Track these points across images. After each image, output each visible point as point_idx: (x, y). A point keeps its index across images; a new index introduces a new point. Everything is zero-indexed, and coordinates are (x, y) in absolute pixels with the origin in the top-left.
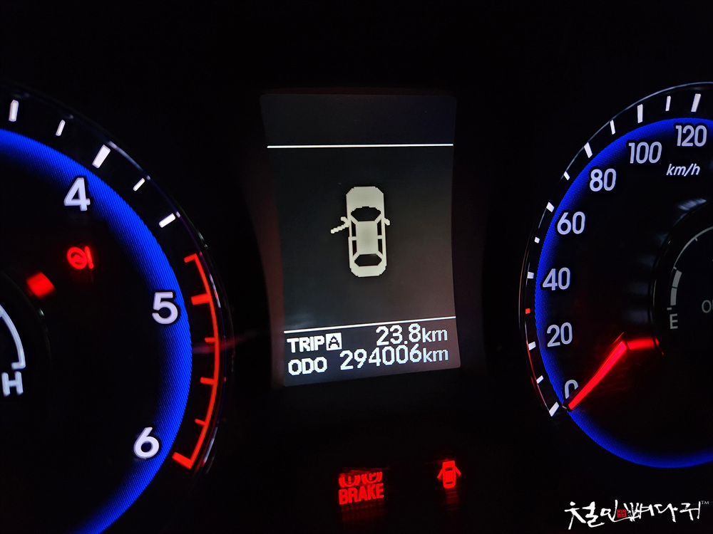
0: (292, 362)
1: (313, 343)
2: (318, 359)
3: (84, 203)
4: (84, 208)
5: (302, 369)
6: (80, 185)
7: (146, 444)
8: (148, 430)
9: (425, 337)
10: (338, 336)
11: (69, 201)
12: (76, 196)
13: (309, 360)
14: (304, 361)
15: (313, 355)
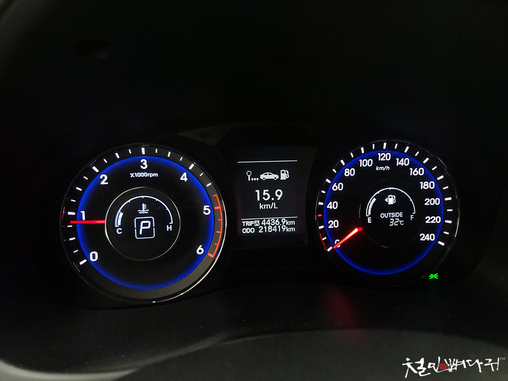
0: (244, 229)
1: (251, 223)
5: (247, 231)
6: (185, 174)
7: (200, 250)
8: (201, 246)
9: (287, 223)
10: (258, 221)
11: (182, 179)
12: (184, 178)
13: (249, 229)
14: (247, 229)
15: (250, 227)
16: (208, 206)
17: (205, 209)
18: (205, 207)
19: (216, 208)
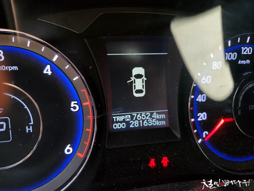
1: (121, 118)
10: (129, 116)
12: (47, 71)
16: (76, 102)
17: (72, 105)
18: (73, 103)
19: (85, 104)
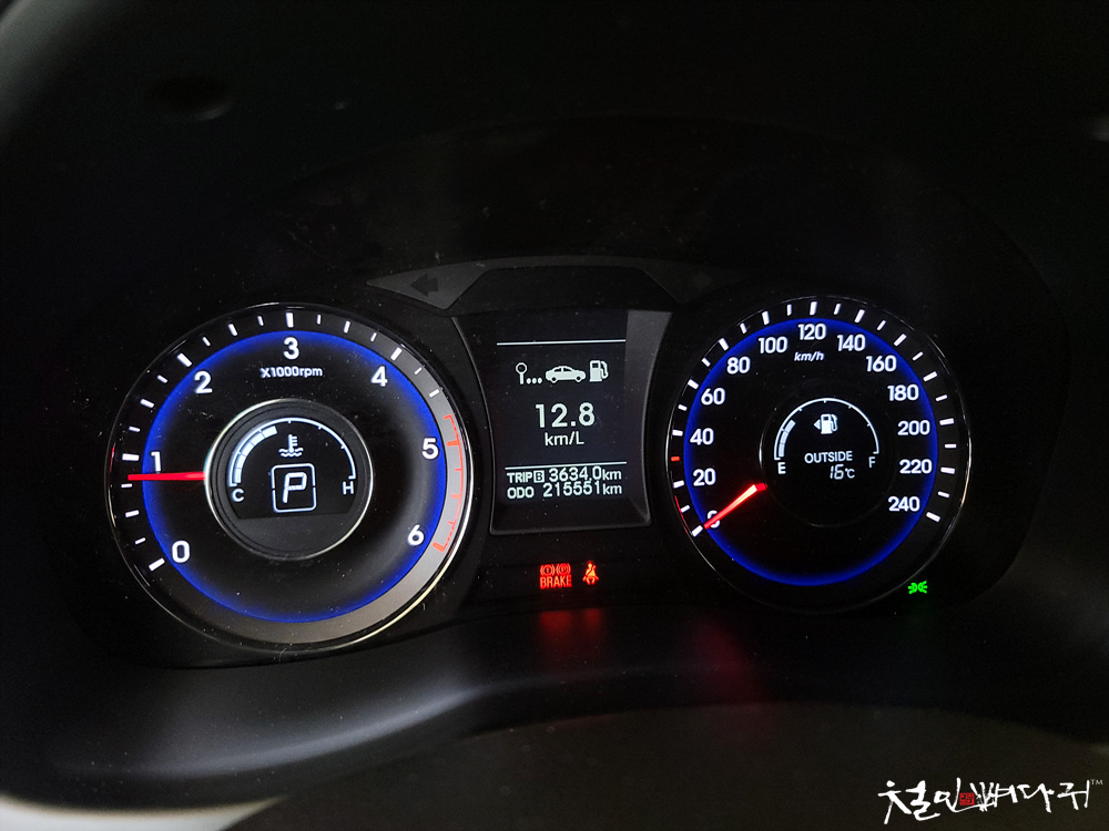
0: (511, 489)
2: (528, 488)
3: (383, 382)
4: (383, 385)
5: (517, 495)
6: (382, 370)
7: (415, 536)
8: (417, 527)
9: (605, 476)
11: (374, 380)
13: (521, 488)
14: (519, 488)
